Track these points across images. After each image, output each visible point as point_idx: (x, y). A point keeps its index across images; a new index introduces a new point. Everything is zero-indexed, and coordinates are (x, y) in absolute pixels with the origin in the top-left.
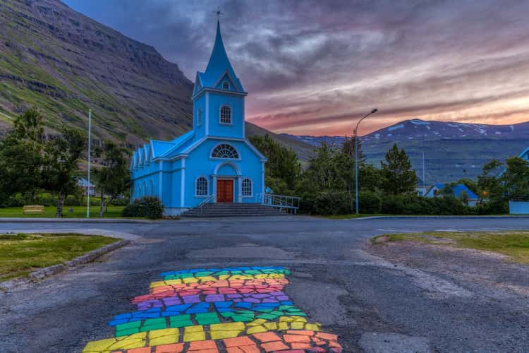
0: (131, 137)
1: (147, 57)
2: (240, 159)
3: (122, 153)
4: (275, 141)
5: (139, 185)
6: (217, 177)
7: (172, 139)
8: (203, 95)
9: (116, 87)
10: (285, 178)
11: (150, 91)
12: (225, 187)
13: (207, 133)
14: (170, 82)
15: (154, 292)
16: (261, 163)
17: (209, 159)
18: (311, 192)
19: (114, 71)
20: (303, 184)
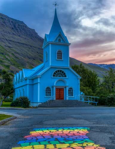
0: (12, 67)
1: (20, 27)
2: (67, 77)
3: (10, 76)
4: (86, 67)
5: (17, 91)
6: (56, 87)
7: (33, 68)
8: (48, 45)
9: (4, 43)
10: (91, 87)
11: (22, 44)
12: (60, 92)
13: (50, 64)
14: (31, 38)
15: (32, 135)
16: (78, 79)
17: (52, 78)
18: (104, 94)
19: (4, 35)
20: (100, 90)
